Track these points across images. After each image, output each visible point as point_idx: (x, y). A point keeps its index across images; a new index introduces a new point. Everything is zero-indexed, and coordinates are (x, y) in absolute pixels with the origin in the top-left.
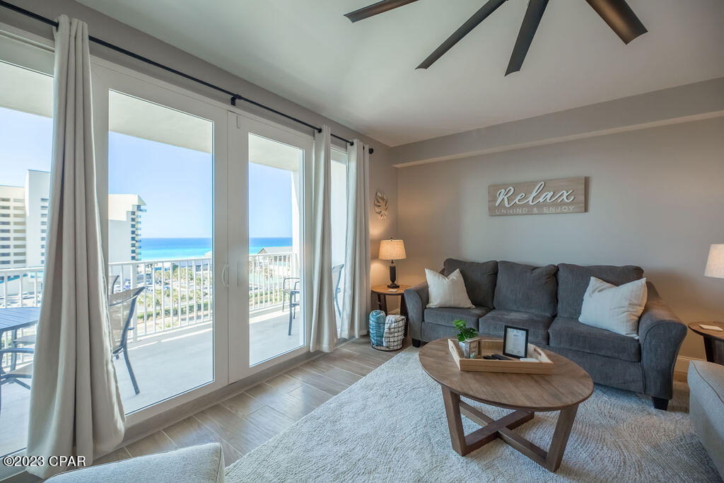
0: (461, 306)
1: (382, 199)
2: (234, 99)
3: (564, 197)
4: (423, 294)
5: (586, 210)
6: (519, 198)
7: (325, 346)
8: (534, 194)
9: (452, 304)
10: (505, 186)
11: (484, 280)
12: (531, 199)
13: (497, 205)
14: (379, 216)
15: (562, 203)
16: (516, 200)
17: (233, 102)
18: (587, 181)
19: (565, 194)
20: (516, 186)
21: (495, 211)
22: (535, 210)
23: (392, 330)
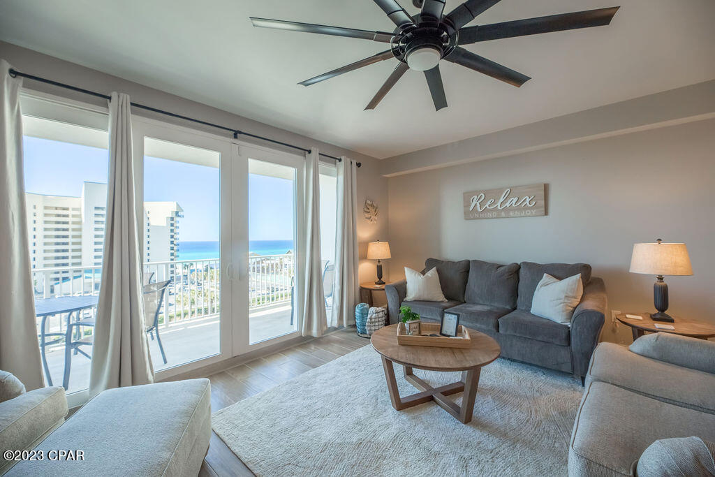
0: (435, 300)
1: (372, 205)
2: (236, 134)
3: (527, 202)
4: (401, 290)
5: (546, 213)
6: (489, 203)
7: (315, 332)
8: (501, 200)
9: (426, 297)
10: (476, 193)
11: (456, 277)
12: (499, 204)
13: (471, 209)
14: (369, 221)
15: (526, 208)
16: (487, 206)
17: (236, 137)
18: (546, 188)
19: (528, 200)
20: (487, 193)
21: (469, 215)
22: (503, 214)
23: (373, 320)
